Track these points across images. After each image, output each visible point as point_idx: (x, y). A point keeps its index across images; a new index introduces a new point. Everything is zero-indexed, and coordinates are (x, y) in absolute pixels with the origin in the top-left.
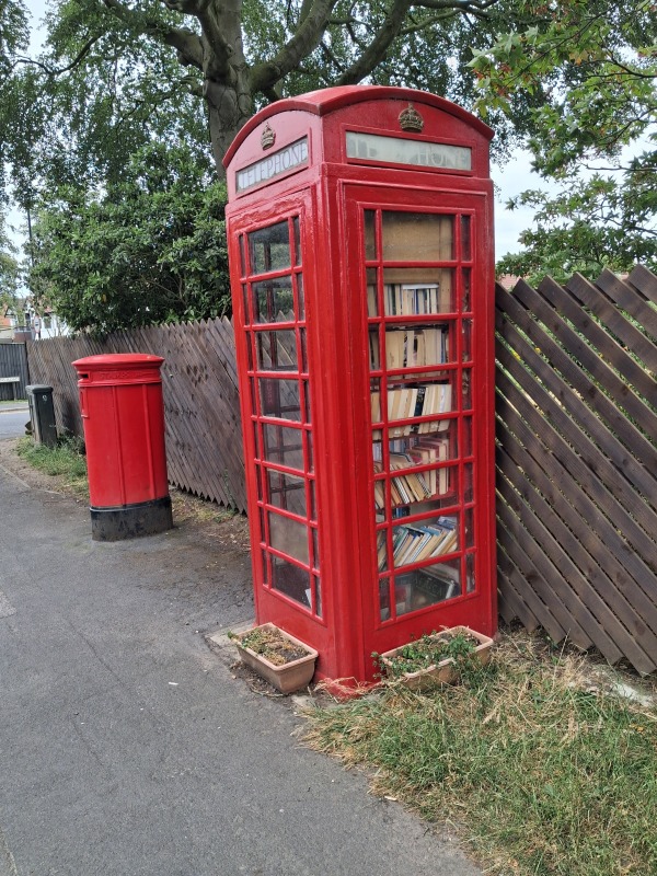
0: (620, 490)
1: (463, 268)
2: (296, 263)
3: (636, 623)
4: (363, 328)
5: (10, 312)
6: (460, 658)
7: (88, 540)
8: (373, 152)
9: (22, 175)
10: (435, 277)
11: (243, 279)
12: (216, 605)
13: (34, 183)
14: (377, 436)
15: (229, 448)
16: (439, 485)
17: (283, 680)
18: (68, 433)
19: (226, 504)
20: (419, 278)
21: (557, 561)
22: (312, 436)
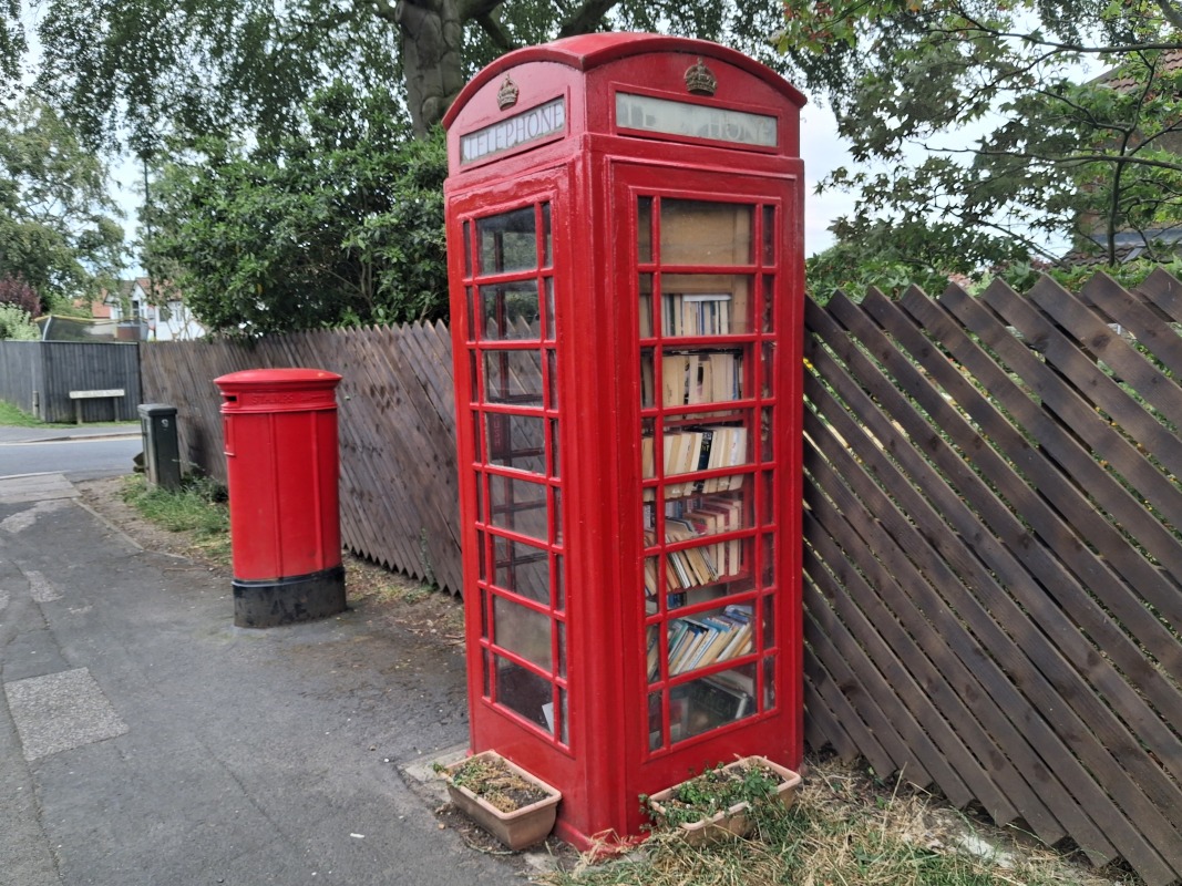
0: (972, 574)
1: (764, 275)
2: (544, 262)
3: (992, 753)
4: (634, 351)
5: (111, 299)
6: (758, 802)
7: (228, 626)
8: (651, 120)
9: (140, 116)
10: (727, 286)
11: (469, 280)
12: (412, 723)
13: (159, 126)
14: (648, 497)
15: (428, 499)
16: (727, 563)
17: (512, 832)
18: (196, 472)
19: (420, 578)
20: (708, 286)
21: (884, 668)
22: (559, 494)
